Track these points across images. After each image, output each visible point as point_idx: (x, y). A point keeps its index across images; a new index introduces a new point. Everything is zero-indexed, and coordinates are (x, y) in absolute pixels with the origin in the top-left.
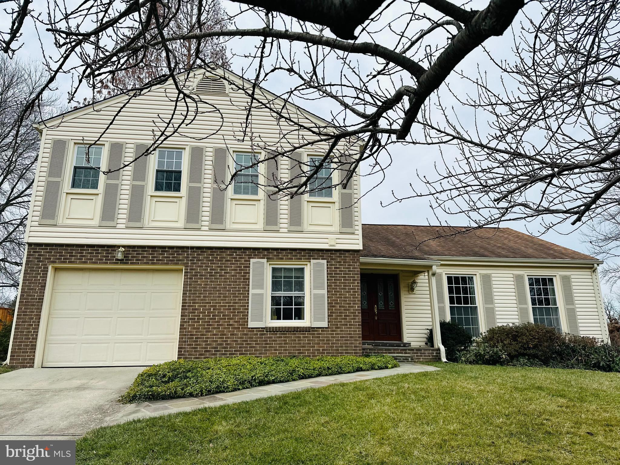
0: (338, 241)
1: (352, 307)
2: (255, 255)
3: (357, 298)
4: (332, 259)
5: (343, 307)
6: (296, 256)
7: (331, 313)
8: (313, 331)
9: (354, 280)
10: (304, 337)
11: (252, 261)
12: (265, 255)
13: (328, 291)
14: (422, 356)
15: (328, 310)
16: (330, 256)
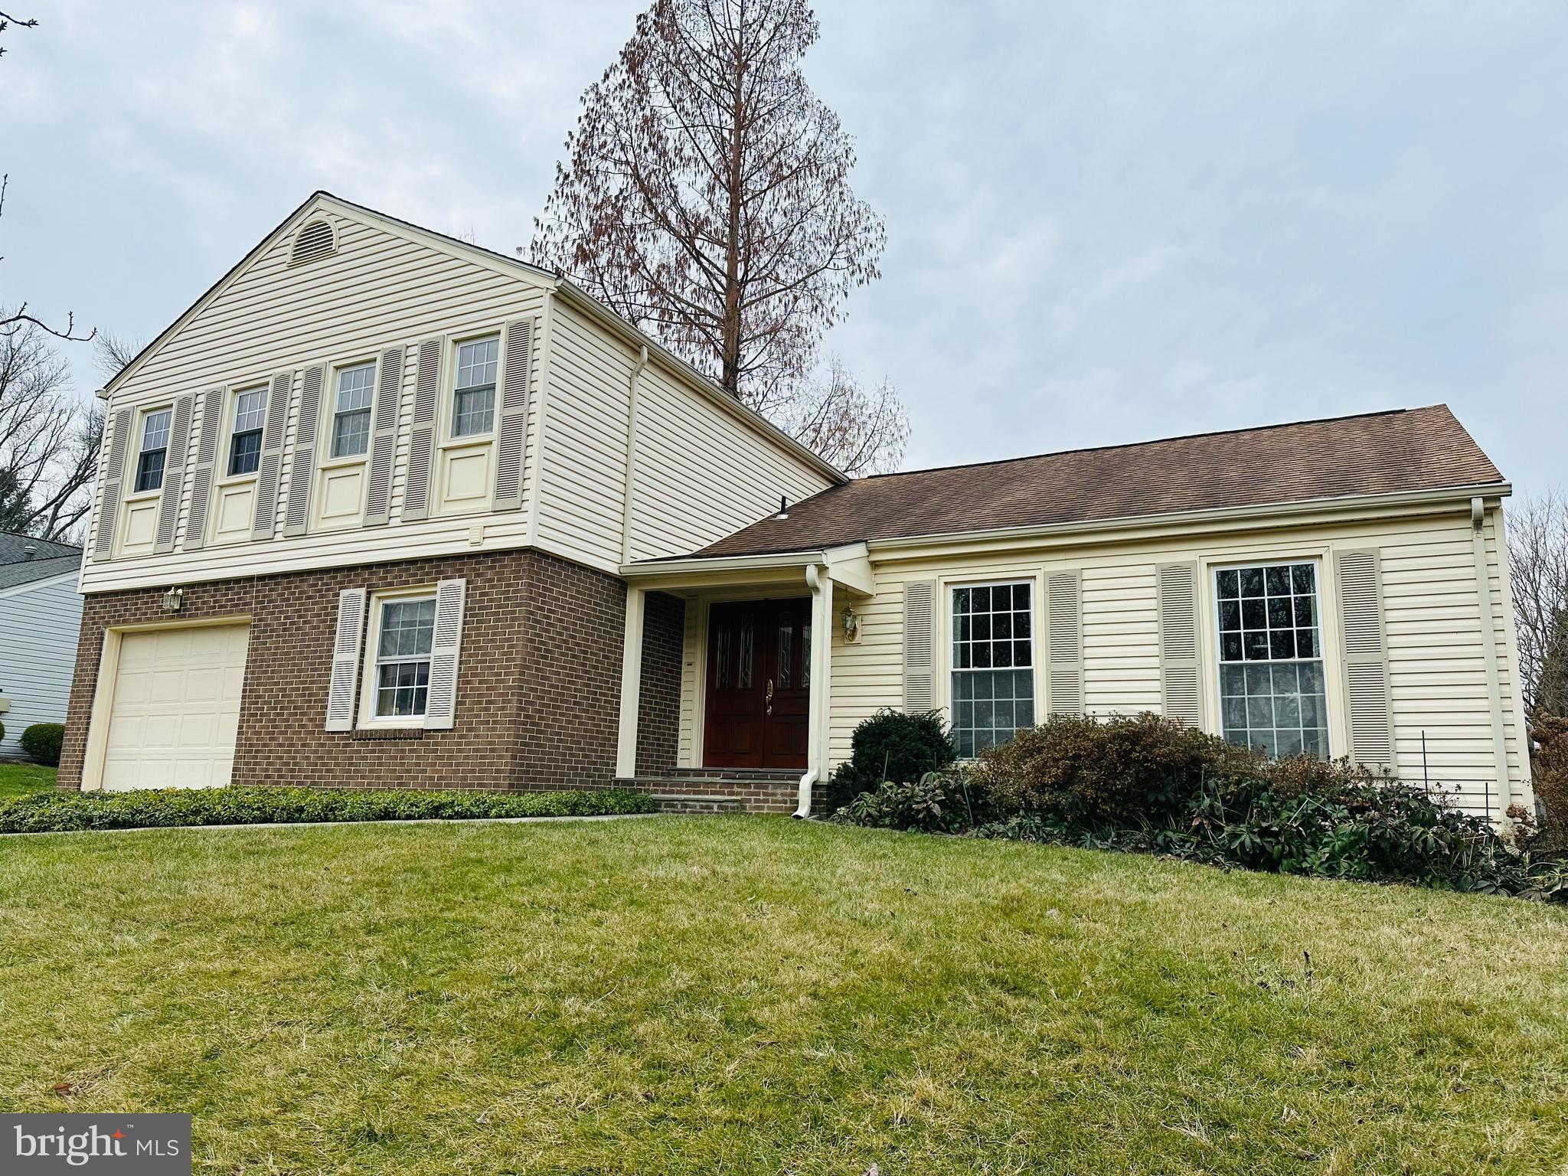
0: (489, 532)
1: (503, 681)
2: (350, 582)
3: (513, 660)
4: (478, 575)
5: (486, 682)
6: (415, 575)
7: (463, 696)
8: (428, 738)
9: (513, 619)
10: (411, 751)
11: (344, 593)
12: (364, 580)
13: (462, 649)
14: (767, 801)
15: (458, 689)
16: (475, 569)
